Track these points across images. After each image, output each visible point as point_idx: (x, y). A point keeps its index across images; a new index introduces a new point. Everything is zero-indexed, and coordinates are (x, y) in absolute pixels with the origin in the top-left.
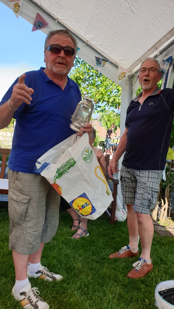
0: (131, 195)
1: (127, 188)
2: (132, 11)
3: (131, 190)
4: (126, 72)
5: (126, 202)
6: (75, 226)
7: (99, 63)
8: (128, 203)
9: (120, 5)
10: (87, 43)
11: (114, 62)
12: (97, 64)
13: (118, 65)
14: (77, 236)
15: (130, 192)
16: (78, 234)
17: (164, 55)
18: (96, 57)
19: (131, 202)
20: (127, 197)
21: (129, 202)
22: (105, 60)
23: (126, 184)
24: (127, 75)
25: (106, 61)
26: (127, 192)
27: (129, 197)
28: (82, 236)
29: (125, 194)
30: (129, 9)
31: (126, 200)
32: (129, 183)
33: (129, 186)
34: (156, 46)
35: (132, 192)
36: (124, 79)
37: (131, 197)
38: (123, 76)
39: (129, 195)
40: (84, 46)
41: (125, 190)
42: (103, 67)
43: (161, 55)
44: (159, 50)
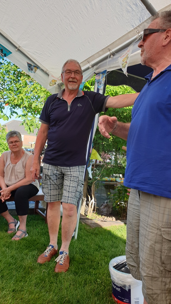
0: (55, 193)
1: (52, 185)
2: (72, 28)
3: (56, 187)
4: (57, 80)
5: (51, 200)
6: (11, 229)
7: (31, 69)
8: (53, 201)
9: (61, 20)
10: (19, 48)
11: (45, 70)
12: (29, 69)
13: (49, 73)
14: (16, 238)
15: (55, 189)
16: (17, 236)
17: (95, 68)
18: (27, 63)
19: (55, 199)
20: (51, 195)
21: (54, 199)
22: (36, 67)
23: (50, 182)
24: (57, 83)
25: (38, 68)
26: (52, 189)
27: (54, 195)
28: (22, 237)
29: (50, 192)
30: (69, 25)
31: (51, 199)
32: (54, 181)
33: (54, 184)
34: (88, 60)
35: (57, 189)
36: (54, 85)
37: (55, 194)
38: (54, 83)
39: (53, 192)
40: (16, 51)
41: (50, 189)
42: (35, 73)
43: (92, 68)
44: (91, 64)
